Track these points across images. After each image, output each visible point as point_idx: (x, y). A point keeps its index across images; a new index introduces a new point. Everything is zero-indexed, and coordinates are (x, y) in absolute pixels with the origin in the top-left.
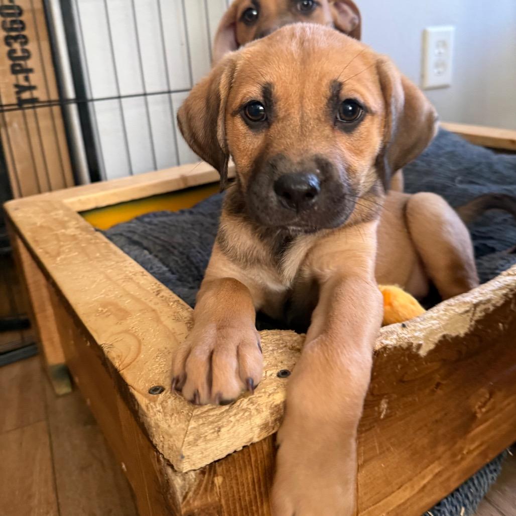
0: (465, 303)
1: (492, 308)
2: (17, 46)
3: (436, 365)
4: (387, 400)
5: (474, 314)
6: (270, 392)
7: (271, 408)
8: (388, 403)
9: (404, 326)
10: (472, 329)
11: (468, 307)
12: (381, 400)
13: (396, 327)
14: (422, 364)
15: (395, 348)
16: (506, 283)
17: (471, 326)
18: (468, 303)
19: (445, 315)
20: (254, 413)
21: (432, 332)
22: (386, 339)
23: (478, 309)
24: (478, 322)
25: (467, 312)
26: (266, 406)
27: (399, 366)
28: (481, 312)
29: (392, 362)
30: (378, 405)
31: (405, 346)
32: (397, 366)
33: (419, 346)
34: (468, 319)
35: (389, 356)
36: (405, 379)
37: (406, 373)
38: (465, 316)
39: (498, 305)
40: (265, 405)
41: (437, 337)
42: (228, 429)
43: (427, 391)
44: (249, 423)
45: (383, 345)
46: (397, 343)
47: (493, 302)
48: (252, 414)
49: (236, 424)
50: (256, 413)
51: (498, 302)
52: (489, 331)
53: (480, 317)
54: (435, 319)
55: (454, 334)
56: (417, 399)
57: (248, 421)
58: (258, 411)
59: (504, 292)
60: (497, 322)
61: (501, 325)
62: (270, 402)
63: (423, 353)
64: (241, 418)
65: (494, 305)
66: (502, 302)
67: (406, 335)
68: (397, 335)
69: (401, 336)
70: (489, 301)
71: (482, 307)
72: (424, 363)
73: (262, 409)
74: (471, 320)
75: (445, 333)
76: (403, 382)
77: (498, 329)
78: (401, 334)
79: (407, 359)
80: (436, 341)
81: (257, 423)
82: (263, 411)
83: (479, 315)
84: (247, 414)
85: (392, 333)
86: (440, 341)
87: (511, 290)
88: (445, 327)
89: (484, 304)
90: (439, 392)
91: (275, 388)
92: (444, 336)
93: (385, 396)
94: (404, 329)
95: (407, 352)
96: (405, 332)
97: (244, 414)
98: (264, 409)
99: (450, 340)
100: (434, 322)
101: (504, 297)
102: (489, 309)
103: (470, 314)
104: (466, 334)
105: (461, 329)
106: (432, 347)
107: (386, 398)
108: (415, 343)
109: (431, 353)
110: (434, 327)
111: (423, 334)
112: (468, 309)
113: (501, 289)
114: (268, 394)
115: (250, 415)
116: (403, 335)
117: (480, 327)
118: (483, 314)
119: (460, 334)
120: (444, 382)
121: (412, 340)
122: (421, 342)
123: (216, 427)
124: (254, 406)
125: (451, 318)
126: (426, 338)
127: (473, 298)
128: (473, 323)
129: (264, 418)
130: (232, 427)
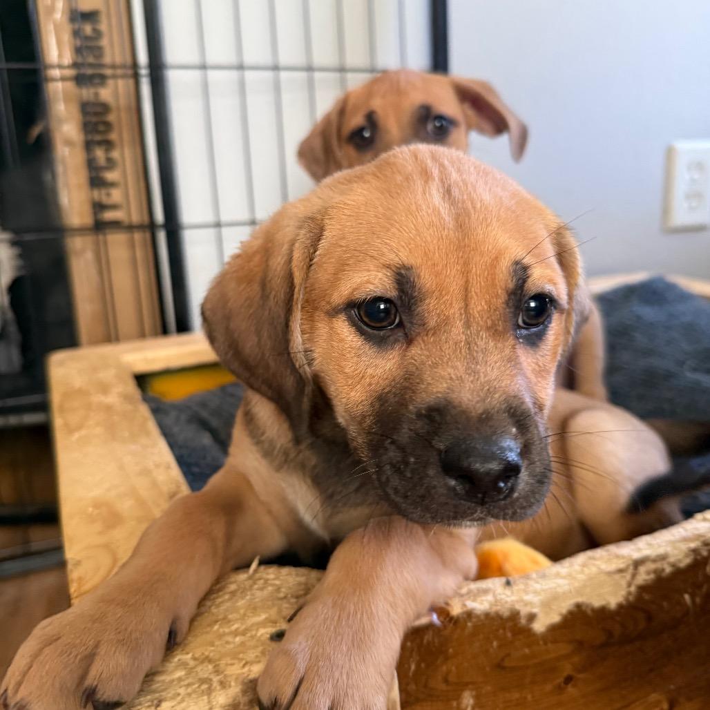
0: (617, 557)
1: (668, 570)
2: (100, 154)
3: (564, 649)
4: (474, 693)
5: (634, 576)
6: (248, 659)
7: (243, 683)
8: (477, 698)
9: (508, 583)
10: (631, 598)
11: (623, 563)
12: (462, 690)
13: (495, 584)
14: (538, 644)
15: (487, 615)
16: (697, 532)
17: (629, 593)
18: (623, 557)
19: (582, 572)
20: (216, 687)
21: (555, 598)
22: (474, 600)
23: (642, 569)
24: (642, 589)
25: (620, 571)
26: (237, 679)
27: (495, 644)
28: (648, 573)
29: (481, 636)
30: (458, 698)
31: (506, 614)
32: (492, 643)
33: (532, 617)
34: (624, 583)
35: (475, 627)
36: (507, 663)
37: (508, 655)
38: (617, 577)
39: (682, 565)
40: (234, 677)
41: (566, 606)
42: (173, 704)
43: (549, 687)
44: (206, 701)
45: (465, 609)
46: (491, 608)
47: (672, 560)
48: (213, 688)
49: (186, 699)
50: (218, 688)
51: (680, 561)
52: (665, 604)
53: (645, 580)
54: (564, 578)
55: (597, 603)
56: (529, 697)
57: (205, 697)
58: (223, 685)
59: (693, 545)
60: (681, 592)
61: (687, 597)
62: (244, 673)
63: (539, 627)
64: (194, 691)
65: (673, 565)
66: (687, 561)
67: (508, 596)
68: (494, 596)
69: (499, 597)
70: (663, 558)
71: (651, 566)
72: (541, 643)
73: (230, 682)
74: (629, 585)
75: (580, 600)
76: (503, 668)
77: (681, 603)
78: (500, 594)
79: (509, 635)
80: (564, 611)
81: (220, 702)
82: (230, 686)
83: (643, 577)
84: (205, 687)
85: (486, 591)
86: (571, 613)
87: (706, 544)
88: (579, 591)
89: (654, 561)
90: (570, 689)
91: (259, 654)
92: (578, 606)
93: (470, 686)
94: (507, 587)
95: (510, 624)
96: (508, 592)
97: (199, 687)
98: (233, 684)
99: (589, 612)
100: (560, 581)
101: (691, 553)
102: (663, 570)
103: (628, 576)
104: (620, 606)
105: (612, 596)
106: (556, 619)
107: (472, 690)
108: (524, 611)
109: (553, 629)
110: (560, 590)
111: (540, 597)
112: (622, 566)
113: (685, 540)
114: (244, 662)
115: (209, 688)
116: (503, 596)
117: (646, 597)
118: (652, 576)
119: (609, 603)
120: (581, 676)
121: (518, 607)
122: (535, 610)
123: (156, 699)
124: (218, 678)
125: (590, 578)
126: (546, 605)
127: (633, 550)
128: (633, 589)
129: (230, 696)
130: (179, 703)
